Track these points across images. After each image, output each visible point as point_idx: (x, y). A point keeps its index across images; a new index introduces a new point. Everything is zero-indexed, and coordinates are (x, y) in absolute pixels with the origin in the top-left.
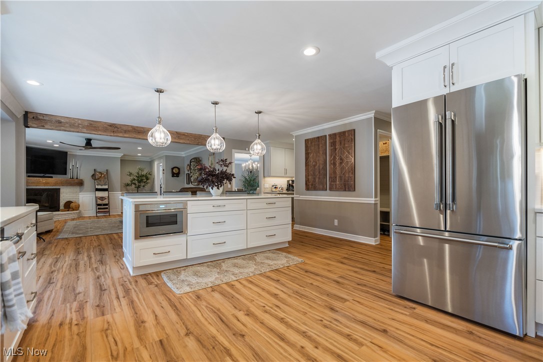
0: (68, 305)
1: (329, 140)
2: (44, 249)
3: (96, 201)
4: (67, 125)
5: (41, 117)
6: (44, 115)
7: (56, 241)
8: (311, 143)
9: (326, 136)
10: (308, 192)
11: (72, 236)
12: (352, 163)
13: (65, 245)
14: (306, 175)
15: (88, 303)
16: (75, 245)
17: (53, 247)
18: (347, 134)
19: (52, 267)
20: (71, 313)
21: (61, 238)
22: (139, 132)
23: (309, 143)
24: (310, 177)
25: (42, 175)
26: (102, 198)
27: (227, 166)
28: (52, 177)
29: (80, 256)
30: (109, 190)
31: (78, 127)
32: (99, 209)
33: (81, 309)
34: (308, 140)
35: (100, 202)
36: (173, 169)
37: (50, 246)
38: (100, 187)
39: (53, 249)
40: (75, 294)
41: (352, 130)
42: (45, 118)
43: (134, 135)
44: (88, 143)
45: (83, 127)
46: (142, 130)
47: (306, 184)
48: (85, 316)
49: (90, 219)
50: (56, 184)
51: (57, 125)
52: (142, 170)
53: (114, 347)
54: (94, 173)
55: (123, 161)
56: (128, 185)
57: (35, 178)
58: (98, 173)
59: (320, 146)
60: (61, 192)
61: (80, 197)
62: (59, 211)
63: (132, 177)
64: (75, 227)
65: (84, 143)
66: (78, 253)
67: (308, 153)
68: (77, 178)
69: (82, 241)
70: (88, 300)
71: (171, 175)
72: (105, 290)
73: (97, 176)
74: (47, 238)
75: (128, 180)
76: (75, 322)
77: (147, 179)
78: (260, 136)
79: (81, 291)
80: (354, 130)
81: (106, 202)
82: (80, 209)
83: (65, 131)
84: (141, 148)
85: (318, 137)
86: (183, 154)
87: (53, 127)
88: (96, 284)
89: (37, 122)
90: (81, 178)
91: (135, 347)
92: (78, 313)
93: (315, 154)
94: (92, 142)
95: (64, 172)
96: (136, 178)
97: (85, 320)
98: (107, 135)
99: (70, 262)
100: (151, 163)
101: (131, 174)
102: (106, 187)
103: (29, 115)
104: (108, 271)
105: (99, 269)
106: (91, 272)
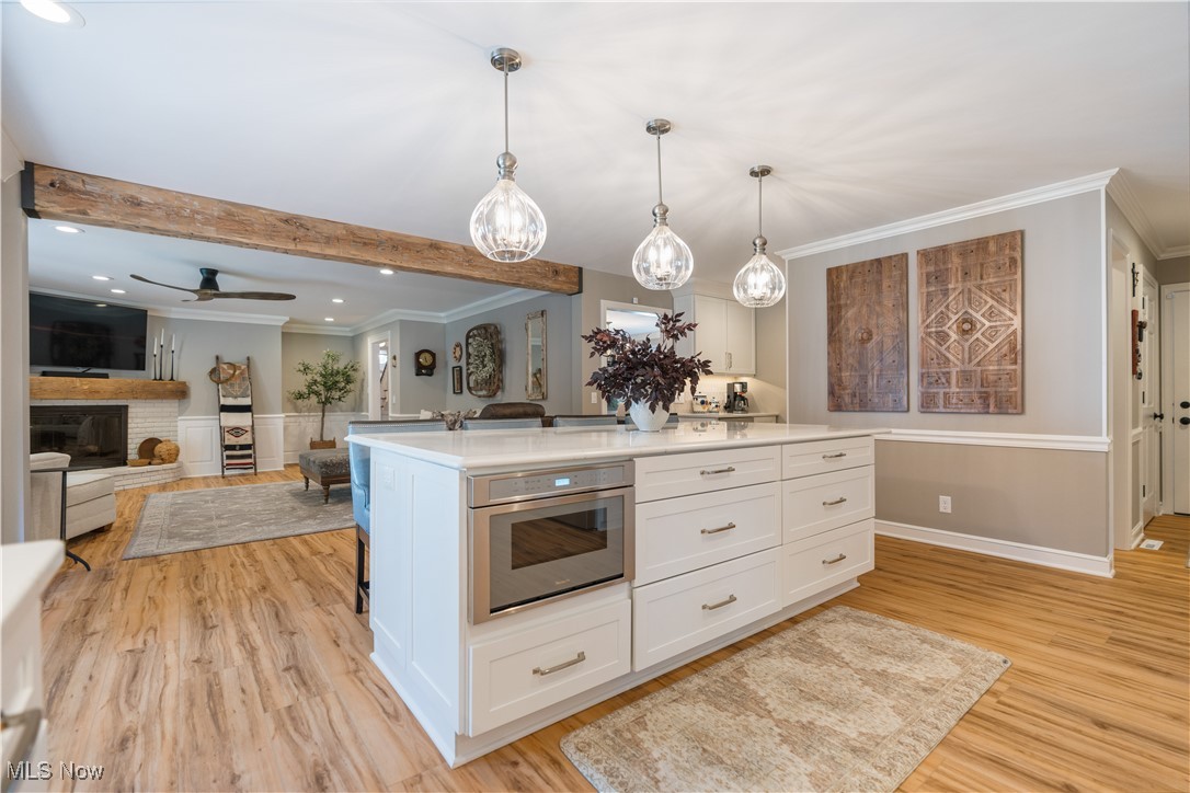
1: (920, 266)
2: (88, 607)
3: (223, 439)
4: (159, 213)
5: (77, 185)
6: (87, 179)
7: (124, 569)
8: (851, 278)
9: (905, 256)
10: (836, 415)
11: (170, 549)
12: (1014, 332)
13: (154, 583)
14: (830, 368)
16: (187, 585)
17: (118, 595)
18: (992, 247)
19: (123, 707)
21: (139, 554)
22: (365, 244)
23: (844, 277)
24: (845, 374)
25: (81, 370)
26: (237, 431)
27: (675, 337)
28: (106, 376)
29: (215, 642)
30: (254, 408)
31: (191, 219)
32: (229, 457)
34: (838, 269)
35: (231, 440)
36: (418, 355)
37: (106, 589)
38: (230, 401)
39: (116, 605)
41: (1013, 234)
42: (89, 188)
43: (353, 252)
44: (209, 279)
45: (207, 222)
46: (374, 237)
47: (831, 393)
49: (208, 486)
50: (117, 394)
51: (129, 210)
52: (335, 359)
54: (214, 366)
55: (287, 336)
56: (300, 396)
57: (63, 378)
58: (225, 366)
59: (885, 284)
60: (129, 415)
61: (179, 429)
62: (125, 464)
63: (309, 378)
64: (173, 515)
65: (196, 281)
66: (205, 627)
67: (840, 307)
68: (172, 379)
69: (203, 568)
71: (413, 370)
73: (226, 371)
74: (94, 553)
75: (300, 382)
77: (348, 381)
78: (765, 244)
80: (1022, 233)
81: (246, 439)
82: (180, 458)
83: (152, 230)
84: (341, 301)
85: (879, 261)
86: (443, 317)
87: (114, 218)
89: (62, 199)
90: (182, 379)
93: (864, 309)
94: (219, 278)
95: (139, 364)
96: (319, 379)
98: (275, 250)
99: (184, 676)
100: (355, 341)
101: (306, 369)
102: (246, 401)
103: (38, 175)
104: (343, 731)
105: (304, 721)
106: (277, 737)
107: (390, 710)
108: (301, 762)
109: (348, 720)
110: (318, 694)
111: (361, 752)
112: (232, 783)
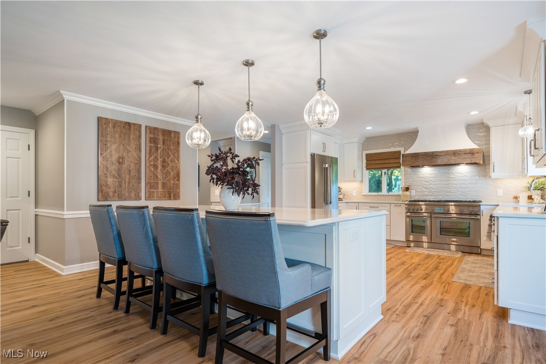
0: (466, 318)
1: (146, 133)
9: (140, 126)
15: (448, 311)
20: (465, 310)
23: (110, 125)
33: (456, 310)
34: (103, 119)
40: (457, 327)
48: (455, 304)
53: (447, 286)
70: (446, 314)
72: (425, 316)
76: (464, 304)
79: (449, 327)
88: (428, 327)
91: (437, 282)
92: (459, 308)
93: (122, 146)
97: (456, 302)
104: (395, 343)
105: (402, 356)
106: (418, 357)
107: (372, 337)
108: (418, 344)
109: (390, 343)
110: (385, 361)
111: (398, 334)
112: (445, 354)
